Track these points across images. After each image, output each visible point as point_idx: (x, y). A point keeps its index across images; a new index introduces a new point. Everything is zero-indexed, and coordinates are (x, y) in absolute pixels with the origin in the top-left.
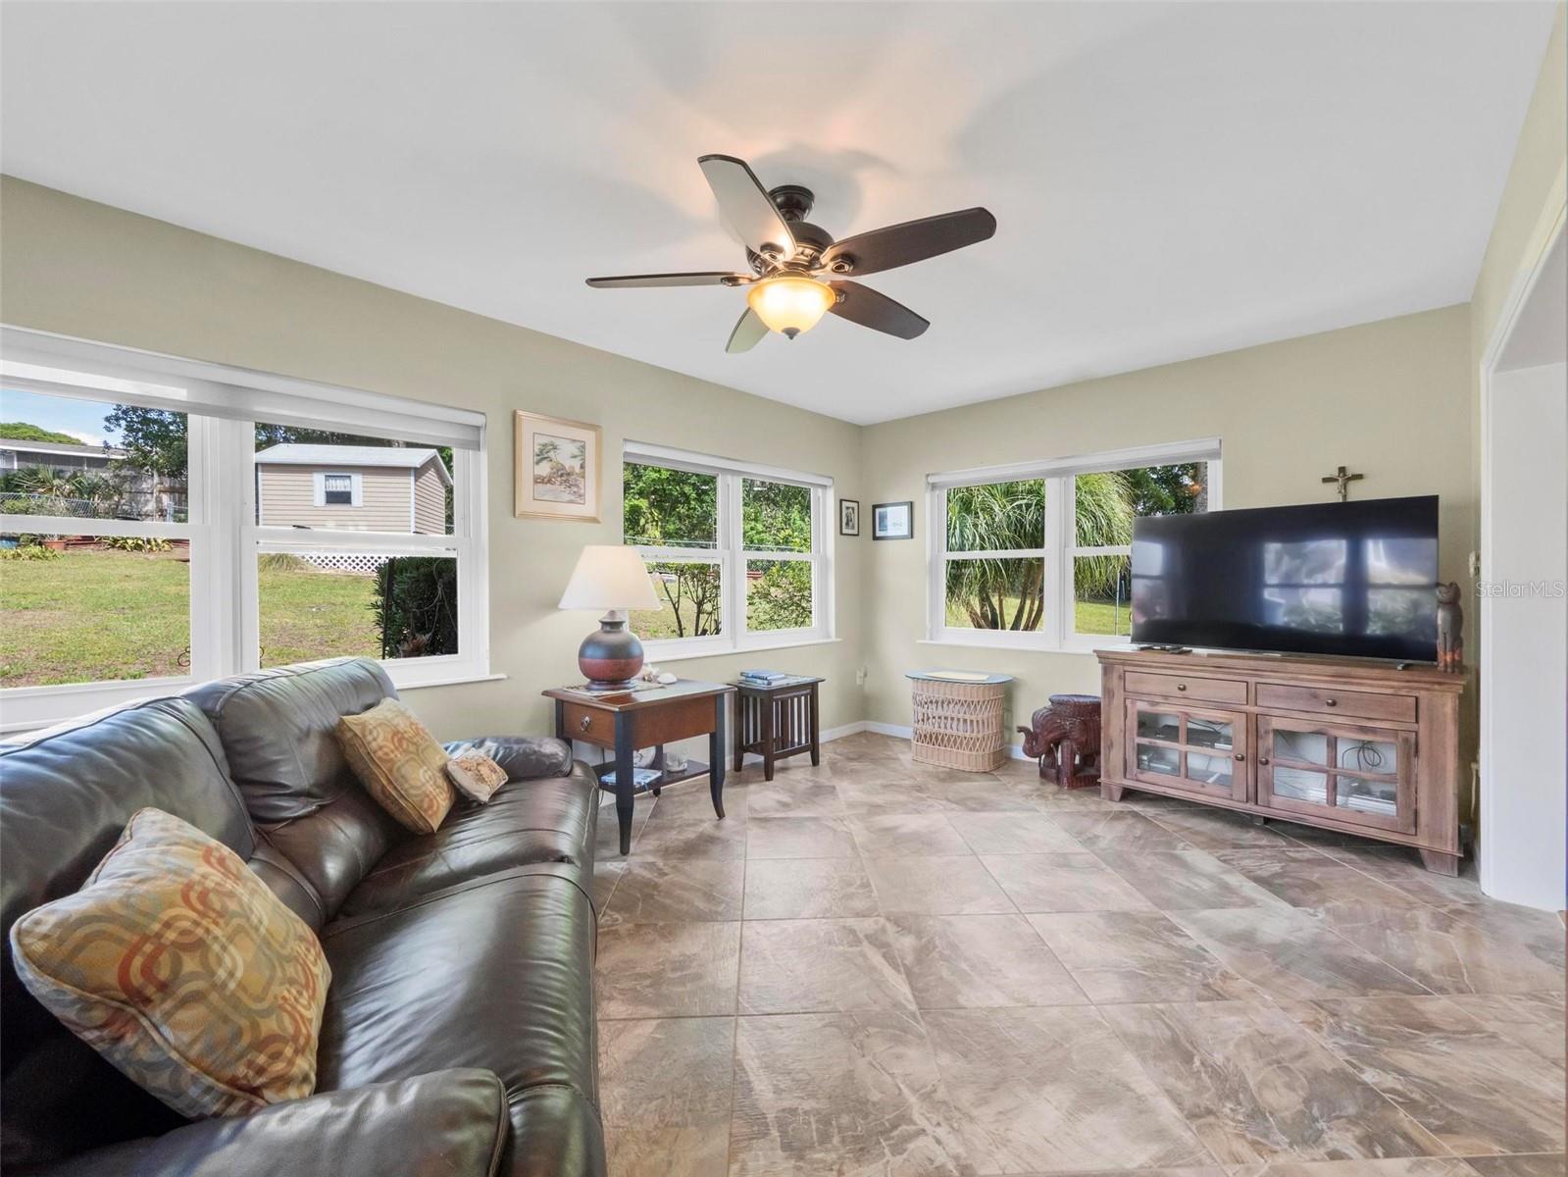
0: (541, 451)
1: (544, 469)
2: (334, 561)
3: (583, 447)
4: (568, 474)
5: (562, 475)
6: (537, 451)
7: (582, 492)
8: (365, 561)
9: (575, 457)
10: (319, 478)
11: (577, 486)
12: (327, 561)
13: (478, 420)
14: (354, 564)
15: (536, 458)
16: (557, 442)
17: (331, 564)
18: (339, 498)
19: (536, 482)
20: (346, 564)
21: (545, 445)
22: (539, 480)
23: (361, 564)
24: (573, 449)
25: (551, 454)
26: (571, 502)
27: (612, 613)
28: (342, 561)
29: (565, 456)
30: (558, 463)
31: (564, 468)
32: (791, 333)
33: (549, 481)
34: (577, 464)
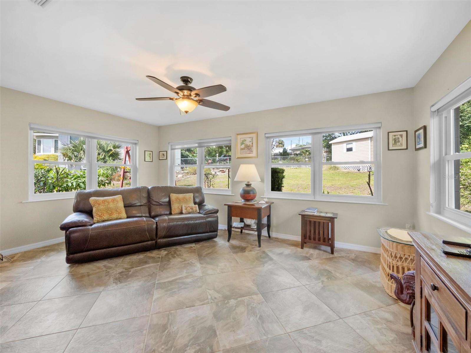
0: (242, 142)
1: (243, 146)
2: (348, 168)
3: (253, 139)
4: (249, 146)
5: (247, 147)
6: (241, 142)
7: (252, 150)
8: (356, 167)
9: (250, 142)
10: (345, 145)
11: (251, 149)
12: (346, 168)
13: (229, 139)
14: (353, 168)
15: (241, 144)
16: (246, 139)
17: (347, 168)
18: (349, 150)
19: (241, 150)
20: (351, 168)
21: (243, 141)
22: (242, 149)
23: (355, 168)
24: (250, 140)
25: (245, 142)
26: (249, 153)
27: (248, 182)
28: (350, 167)
29: (248, 143)
30: (246, 144)
31: (247, 145)
32: (186, 112)
33: (244, 149)
34: (251, 143)
